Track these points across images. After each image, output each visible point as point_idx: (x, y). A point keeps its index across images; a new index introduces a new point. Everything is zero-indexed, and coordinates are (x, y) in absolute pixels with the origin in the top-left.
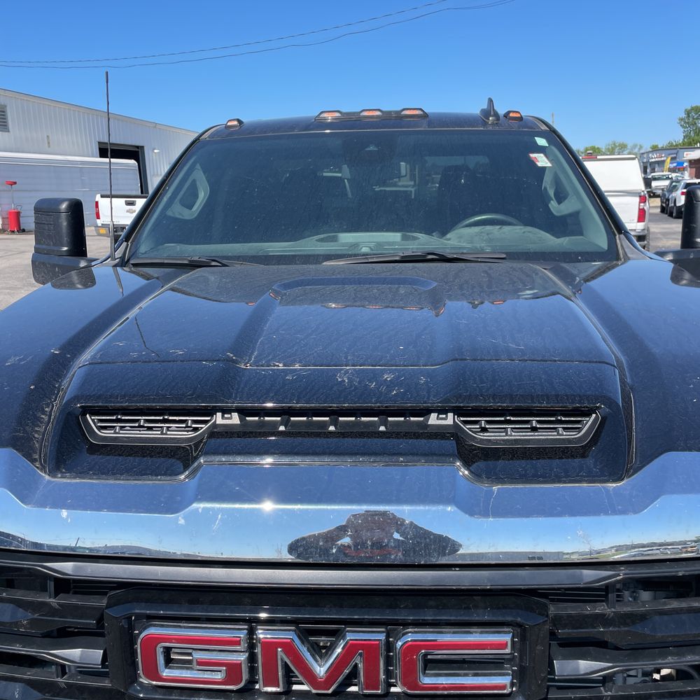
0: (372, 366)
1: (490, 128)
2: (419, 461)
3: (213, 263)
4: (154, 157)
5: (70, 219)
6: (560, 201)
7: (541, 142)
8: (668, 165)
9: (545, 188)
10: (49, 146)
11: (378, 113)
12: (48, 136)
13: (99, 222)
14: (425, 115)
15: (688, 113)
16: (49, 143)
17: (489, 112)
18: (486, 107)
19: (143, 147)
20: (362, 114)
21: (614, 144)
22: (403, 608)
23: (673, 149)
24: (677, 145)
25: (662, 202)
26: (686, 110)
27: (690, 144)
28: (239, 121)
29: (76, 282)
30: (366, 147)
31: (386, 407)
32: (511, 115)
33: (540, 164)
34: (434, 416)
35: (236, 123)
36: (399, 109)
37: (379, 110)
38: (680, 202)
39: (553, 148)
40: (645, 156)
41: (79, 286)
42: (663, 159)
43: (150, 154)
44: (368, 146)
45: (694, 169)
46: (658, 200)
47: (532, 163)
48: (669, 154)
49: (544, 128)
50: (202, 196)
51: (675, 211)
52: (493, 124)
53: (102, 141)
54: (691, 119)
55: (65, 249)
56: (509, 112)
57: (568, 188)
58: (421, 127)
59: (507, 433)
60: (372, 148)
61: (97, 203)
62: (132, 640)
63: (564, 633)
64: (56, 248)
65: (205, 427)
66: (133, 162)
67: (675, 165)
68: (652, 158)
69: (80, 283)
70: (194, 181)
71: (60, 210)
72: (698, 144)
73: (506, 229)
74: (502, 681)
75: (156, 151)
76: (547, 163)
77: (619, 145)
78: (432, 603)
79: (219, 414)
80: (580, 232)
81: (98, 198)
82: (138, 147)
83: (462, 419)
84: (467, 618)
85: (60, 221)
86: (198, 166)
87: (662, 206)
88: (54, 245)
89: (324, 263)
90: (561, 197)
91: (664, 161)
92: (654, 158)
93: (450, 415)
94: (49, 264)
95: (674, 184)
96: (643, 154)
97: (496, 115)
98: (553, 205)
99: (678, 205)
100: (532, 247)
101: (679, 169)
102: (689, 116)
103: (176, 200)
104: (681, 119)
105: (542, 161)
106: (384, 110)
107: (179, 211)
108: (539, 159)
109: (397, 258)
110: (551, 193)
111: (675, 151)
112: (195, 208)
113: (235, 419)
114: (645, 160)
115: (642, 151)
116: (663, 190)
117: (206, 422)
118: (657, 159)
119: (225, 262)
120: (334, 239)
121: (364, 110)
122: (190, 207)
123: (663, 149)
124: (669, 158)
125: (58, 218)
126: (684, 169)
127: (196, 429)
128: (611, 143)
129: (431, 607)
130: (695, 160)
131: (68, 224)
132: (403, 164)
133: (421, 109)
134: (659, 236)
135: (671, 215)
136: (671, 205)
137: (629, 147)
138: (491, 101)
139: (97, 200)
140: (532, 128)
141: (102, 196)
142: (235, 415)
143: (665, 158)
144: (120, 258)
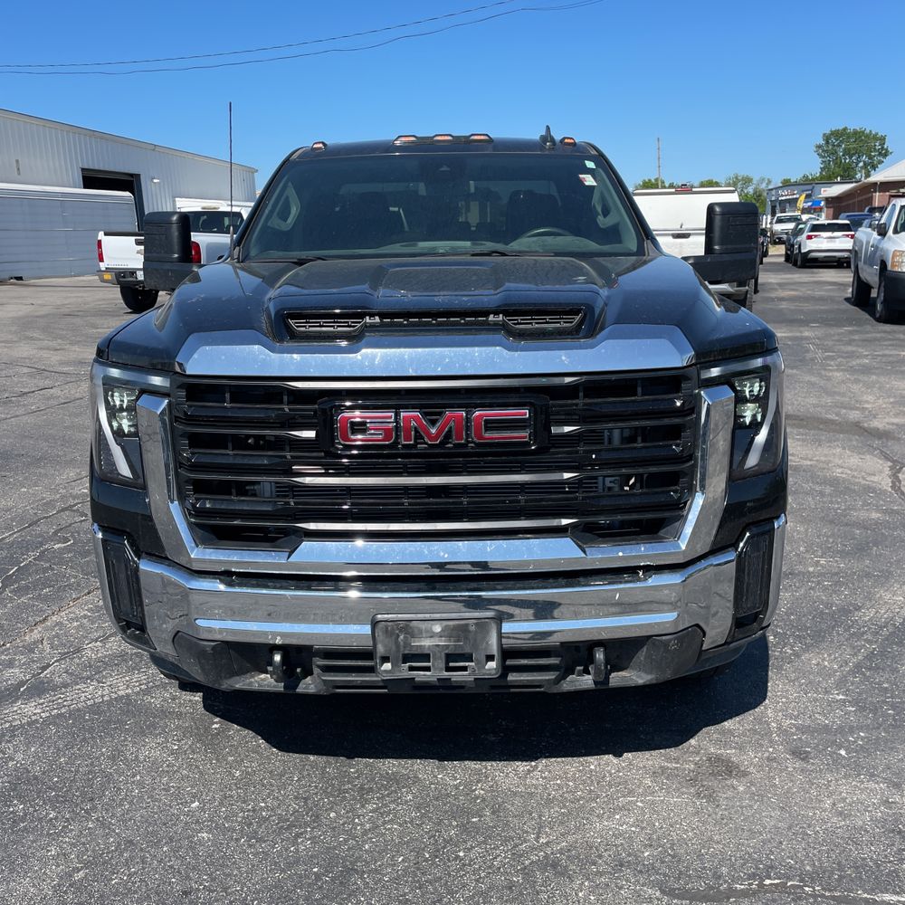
1: (547, 153)
4: (153, 188)
6: (605, 216)
7: (590, 165)
8: (801, 204)
9: (594, 206)
10: (19, 174)
11: (450, 138)
12: (17, 161)
13: (103, 266)
14: (490, 140)
15: (827, 138)
16: (18, 169)
17: (547, 137)
18: (544, 134)
19: (139, 175)
20: (436, 138)
21: (736, 178)
23: (809, 184)
24: (813, 179)
25: (787, 249)
26: (824, 134)
27: (829, 178)
28: (323, 143)
30: (440, 168)
32: (566, 141)
33: (587, 184)
34: (492, 316)
35: (321, 145)
36: (468, 134)
37: (450, 135)
38: (805, 248)
39: (601, 171)
40: (773, 192)
42: (795, 196)
43: (149, 183)
44: (442, 167)
45: (832, 210)
46: (783, 246)
47: (581, 182)
48: (803, 191)
49: (594, 152)
50: (294, 211)
51: (799, 259)
52: (550, 149)
53: (86, 167)
54: (830, 147)
56: (564, 138)
57: (611, 205)
58: (487, 150)
60: (444, 168)
61: (100, 242)
62: (333, 422)
64: (167, 255)
65: (359, 325)
66: (128, 194)
67: (810, 204)
68: (782, 196)
70: (287, 197)
71: (171, 221)
72: (839, 178)
73: (559, 238)
74: (523, 435)
75: (155, 181)
76: (594, 183)
77: (743, 179)
79: (368, 318)
80: (620, 241)
81: (101, 235)
82: (132, 175)
83: (507, 318)
85: (172, 231)
87: (786, 253)
90: (606, 212)
91: (797, 199)
92: (785, 195)
93: (501, 315)
95: (801, 226)
96: (772, 190)
97: (553, 140)
98: (600, 219)
99: (803, 251)
101: (815, 209)
102: (827, 143)
103: (275, 213)
104: (819, 147)
105: (589, 180)
106: (454, 134)
107: (276, 223)
108: (587, 179)
110: (599, 210)
111: (810, 187)
112: (289, 220)
113: (377, 319)
114: (773, 199)
115: (770, 187)
116: (787, 233)
117: (360, 322)
118: (788, 197)
121: (437, 135)
122: (285, 220)
123: (796, 184)
124: (804, 196)
125: (170, 228)
126: (821, 209)
127: (354, 326)
128: (732, 176)
130: (832, 198)
132: (471, 182)
133: (487, 135)
134: (776, 287)
135: (795, 264)
136: (796, 251)
137: (754, 182)
138: (548, 128)
139: (99, 238)
140: (582, 152)
141: (106, 234)
142: (377, 318)
143: (798, 196)
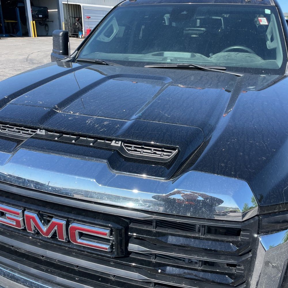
0: (105, 117)
2: (93, 160)
3: (103, 63)
5: (63, 39)
6: (271, 41)
7: (268, 11)
9: (267, 35)
16: (105, 0)
22: (73, 214)
29: (64, 65)
30: (182, 12)
31: (95, 136)
33: (261, 23)
34: (114, 142)
39: (273, 16)
41: (65, 67)
49: (273, 4)
50: (115, 31)
55: (61, 51)
57: (275, 36)
58: (211, 2)
59: (141, 153)
63: (130, 235)
64: (58, 51)
65: (34, 134)
69: (66, 66)
71: (59, 35)
76: (266, 23)
78: (84, 214)
83: (125, 144)
84: (93, 222)
85: (59, 40)
86: (115, 18)
88: (58, 50)
89: (145, 67)
90: (273, 40)
93: (120, 142)
94: (55, 57)
98: (268, 43)
100: (245, 64)
103: (102, 33)
107: (103, 38)
108: (263, 21)
109: (176, 66)
110: (269, 37)
113: (43, 133)
117: (35, 132)
119: (107, 62)
120: (162, 55)
125: (59, 39)
129: (83, 215)
131: (62, 41)
142: (44, 131)
144: (73, 57)
